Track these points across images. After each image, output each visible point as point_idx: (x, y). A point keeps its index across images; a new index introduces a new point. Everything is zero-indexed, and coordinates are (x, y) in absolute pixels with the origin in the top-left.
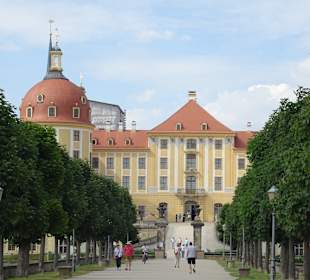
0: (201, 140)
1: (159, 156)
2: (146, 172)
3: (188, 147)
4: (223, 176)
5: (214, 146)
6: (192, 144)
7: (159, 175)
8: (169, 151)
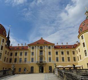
0: (44, 46)
1: (31, 51)
2: (27, 57)
3: (40, 49)
4: (51, 57)
5: (48, 48)
6: (41, 48)
7: (31, 57)
8: (34, 50)
